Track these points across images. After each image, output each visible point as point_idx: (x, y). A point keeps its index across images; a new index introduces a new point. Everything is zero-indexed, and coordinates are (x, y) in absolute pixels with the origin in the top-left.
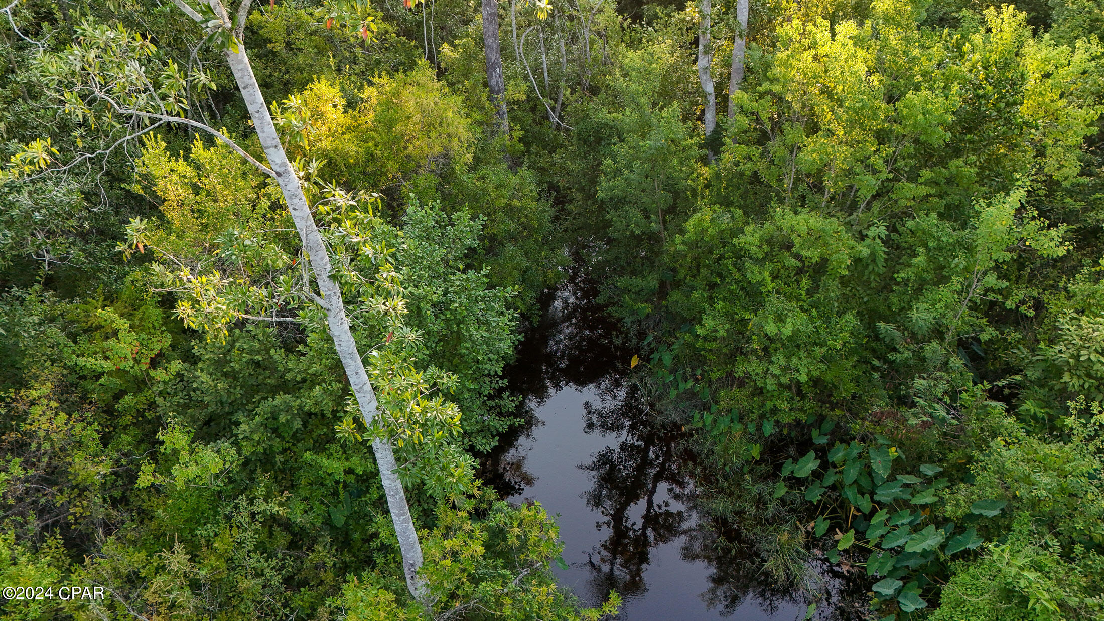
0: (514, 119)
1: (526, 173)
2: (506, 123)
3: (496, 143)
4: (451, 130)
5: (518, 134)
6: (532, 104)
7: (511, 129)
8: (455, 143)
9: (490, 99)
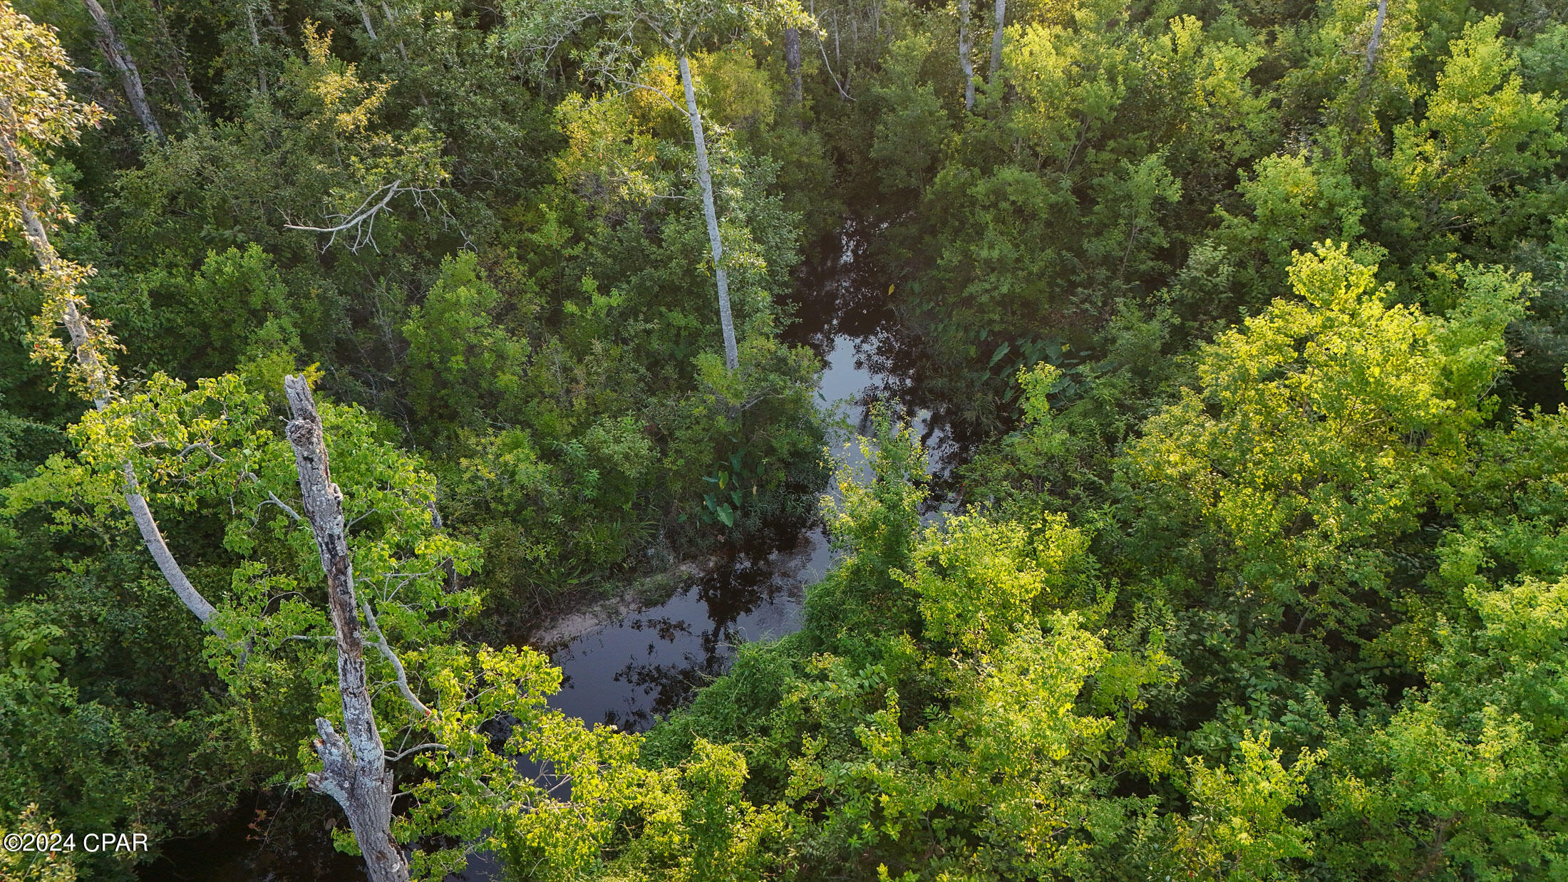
0: (807, 90)
1: (815, 135)
2: (800, 93)
3: (791, 110)
4: (759, 97)
5: (809, 103)
6: (824, 78)
7: (804, 99)
8: (761, 108)
9: (788, 72)
